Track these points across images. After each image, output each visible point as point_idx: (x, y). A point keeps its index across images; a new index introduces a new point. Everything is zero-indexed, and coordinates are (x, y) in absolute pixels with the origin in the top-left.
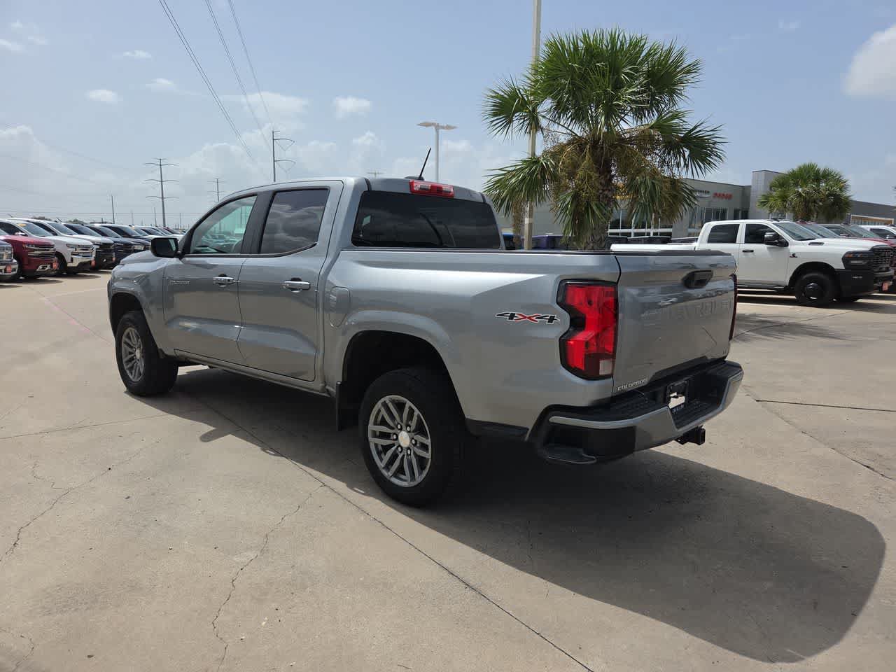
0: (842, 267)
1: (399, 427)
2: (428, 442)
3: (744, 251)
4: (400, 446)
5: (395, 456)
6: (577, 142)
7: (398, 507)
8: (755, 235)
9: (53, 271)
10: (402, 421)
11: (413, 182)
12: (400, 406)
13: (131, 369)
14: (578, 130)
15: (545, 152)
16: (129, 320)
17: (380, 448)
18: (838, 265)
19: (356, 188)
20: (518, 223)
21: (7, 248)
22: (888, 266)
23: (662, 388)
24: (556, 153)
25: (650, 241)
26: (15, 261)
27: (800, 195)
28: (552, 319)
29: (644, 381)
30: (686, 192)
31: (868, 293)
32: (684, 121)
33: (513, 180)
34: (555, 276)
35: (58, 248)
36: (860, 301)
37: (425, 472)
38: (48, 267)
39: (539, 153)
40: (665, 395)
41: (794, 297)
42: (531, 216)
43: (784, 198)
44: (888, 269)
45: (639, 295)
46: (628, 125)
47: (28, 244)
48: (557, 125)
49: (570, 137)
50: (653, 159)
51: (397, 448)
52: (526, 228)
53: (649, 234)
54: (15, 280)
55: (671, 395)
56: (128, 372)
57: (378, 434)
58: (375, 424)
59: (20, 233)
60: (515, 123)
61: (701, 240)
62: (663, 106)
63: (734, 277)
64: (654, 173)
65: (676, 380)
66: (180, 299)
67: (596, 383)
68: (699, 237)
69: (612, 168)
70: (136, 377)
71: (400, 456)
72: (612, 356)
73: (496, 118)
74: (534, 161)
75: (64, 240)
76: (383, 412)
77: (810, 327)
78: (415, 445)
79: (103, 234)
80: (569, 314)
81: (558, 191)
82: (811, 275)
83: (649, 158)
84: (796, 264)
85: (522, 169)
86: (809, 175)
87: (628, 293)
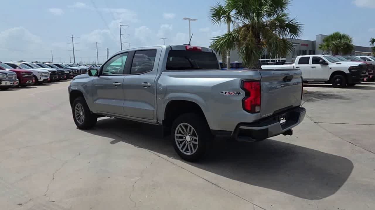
0: (348, 72)
1: (186, 134)
2: (197, 138)
3: (312, 67)
4: (186, 141)
5: (185, 144)
6: (245, 26)
7: (186, 162)
8: (316, 61)
9: (32, 83)
10: (187, 132)
11: (187, 46)
12: (186, 127)
13: (79, 119)
14: (247, 22)
15: (234, 30)
16: (78, 101)
17: (179, 142)
18: (347, 72)
19: (167, 49)
20: (224, 58)
21: (14, 74)
22: (365, 71)
23: (277, 117)
24: (238, 31)
25: (277, 64)
26: (17, 79)
27: (334, 44)
28: (239, 93)
29: (271, 114)
30: (289, 45)
31: (359, 82)
32: (288, 17)
33: (222, 42)
34: (239, 79)
35: (35, 74)
36: (356, 85)
37: (196, 149)
38: (31, 81)
39: (231, 30)
40: (279, 118)
41: (331, 84)
42: (229, 55)
43: (328, 46)
44: (366, 73)
45: (269, 84)
46: (265, 19)
47: (22, 72)
48: (238, 20)
49: (243, 24)
50: (276, 32)
51: (185, 142)
52: (227, 60)
53: (276, 61)
54: (17, 87)
55: (281, 119)
56: (78, 120)
57: (178, 137)
58: (177, 133)
59: (18, 68)
60: (222, 19)
61: (296, 63)
62: (279, 12)
63: (302, 77)
64: (277, 38)
65: (282, 114)
66: (99, 92)
67: (255, 114)
68: (295, 62)
69: (260, 36)
70: (81, 122)
71: (187, 144)
72: (259, 105)
73: (214, 18)
74: (229, 34)
75: (37, 70)
76: (180, 129)
77: (337, 95)
78: (192, 140)
79: (52, 67)
80: (245, 91)
81: (240, 45)
82: (337, 76)
83: (274, 32)
84: (331, 72)
85: (225, 37)
86: (337, 36)
87: (265, 84)
